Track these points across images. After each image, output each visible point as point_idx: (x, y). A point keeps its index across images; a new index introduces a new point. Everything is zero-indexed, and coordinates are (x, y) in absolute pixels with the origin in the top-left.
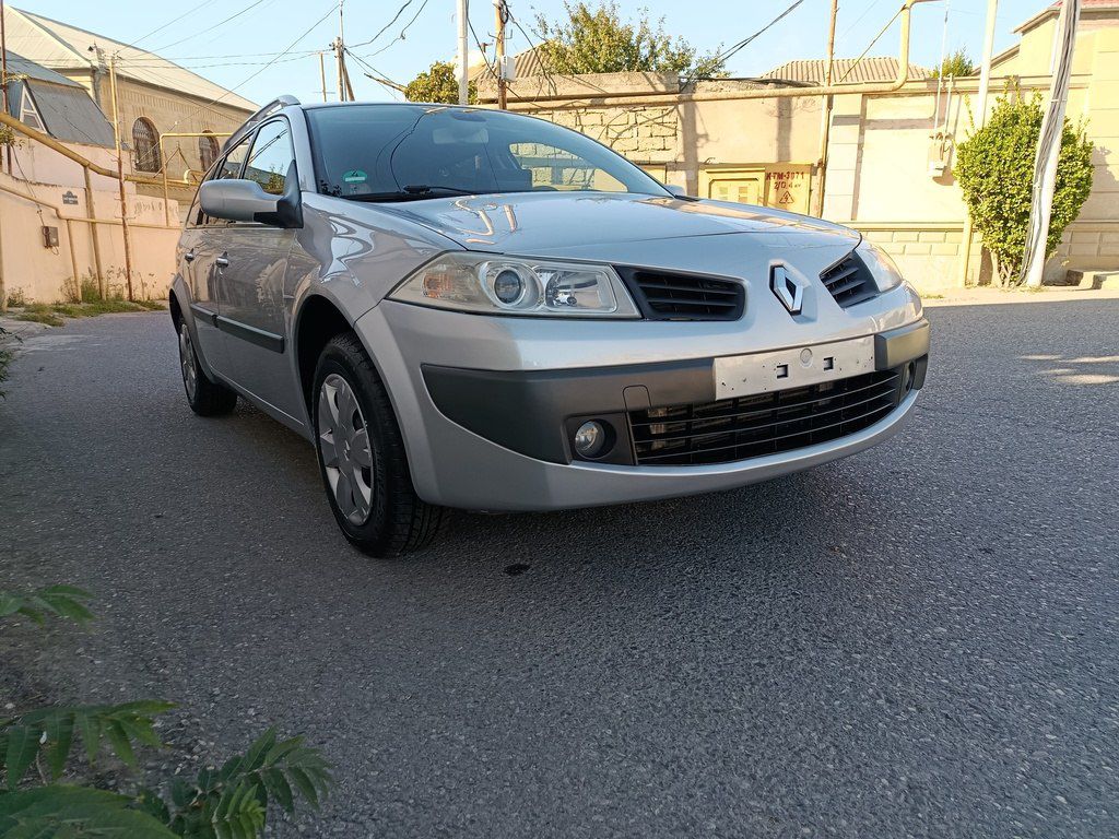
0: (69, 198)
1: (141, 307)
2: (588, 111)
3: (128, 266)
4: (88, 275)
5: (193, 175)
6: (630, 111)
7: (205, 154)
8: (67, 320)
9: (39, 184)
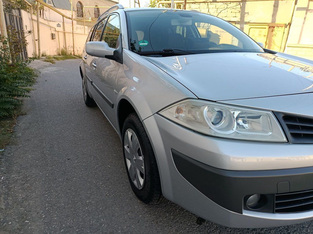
0: (58, 25)
1: (76, 57)
2: (212, 3)
3: (74, 45)
4: (63, 47)
5: (92, 19)
6: (226, 4)
7: (96, 12)
8: (56, 61)
9: (51, 21)
